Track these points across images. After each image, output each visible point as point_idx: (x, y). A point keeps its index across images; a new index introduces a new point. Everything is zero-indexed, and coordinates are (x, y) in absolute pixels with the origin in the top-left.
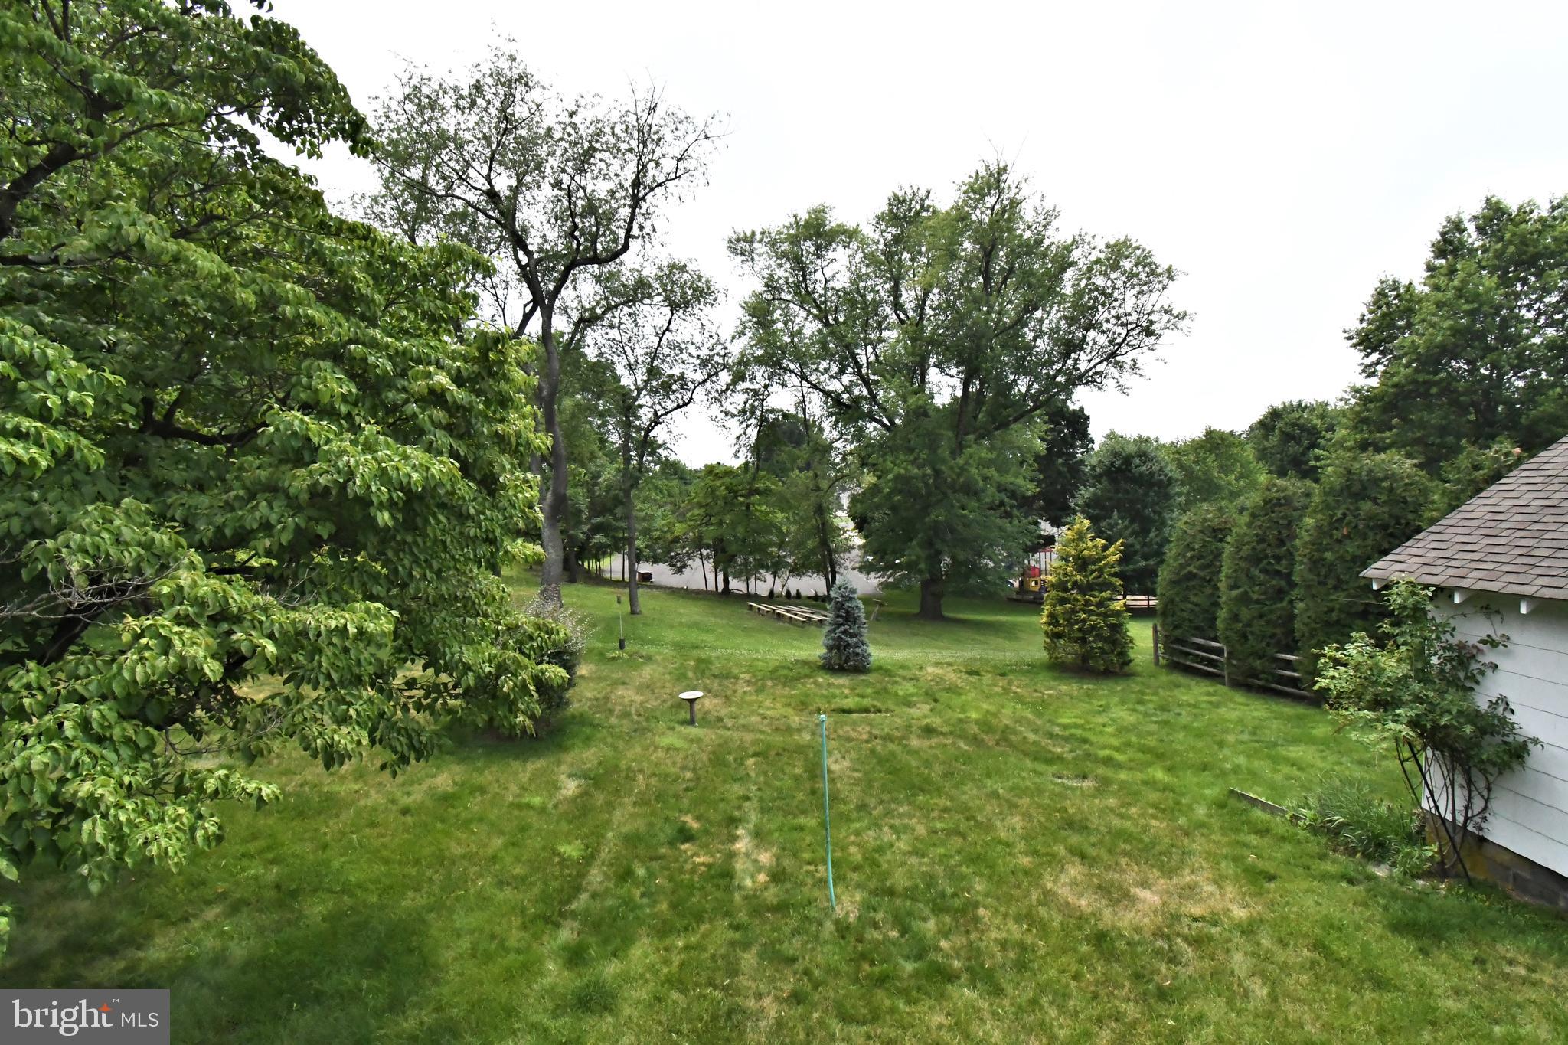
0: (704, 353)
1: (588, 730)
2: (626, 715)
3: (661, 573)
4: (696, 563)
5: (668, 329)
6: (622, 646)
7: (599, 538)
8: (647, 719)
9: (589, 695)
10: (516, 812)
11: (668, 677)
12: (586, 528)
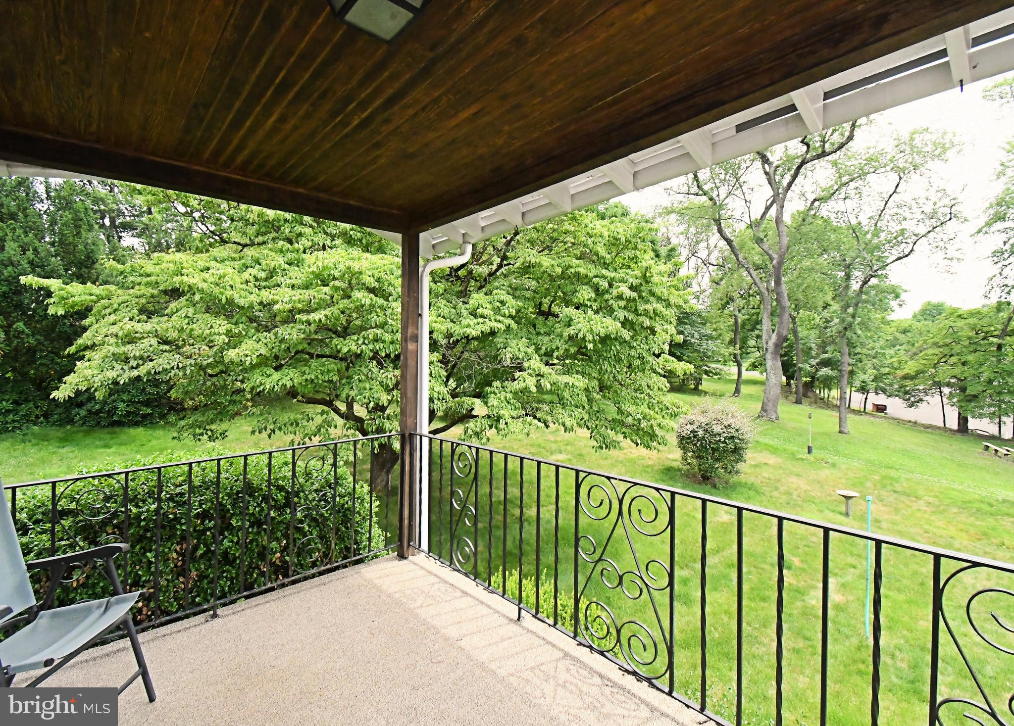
0: (928, 209)
1: (752, 493)
2: (788, 493)
3: (896, 406)
4: (934, 400)
5: (895, 192)
6: (810, 450)
7: (824, 371)
8: (804, 501)
9: (766, 475)
10: (685, 518)
11: (843, 481)
12: (814, 362)
